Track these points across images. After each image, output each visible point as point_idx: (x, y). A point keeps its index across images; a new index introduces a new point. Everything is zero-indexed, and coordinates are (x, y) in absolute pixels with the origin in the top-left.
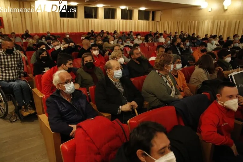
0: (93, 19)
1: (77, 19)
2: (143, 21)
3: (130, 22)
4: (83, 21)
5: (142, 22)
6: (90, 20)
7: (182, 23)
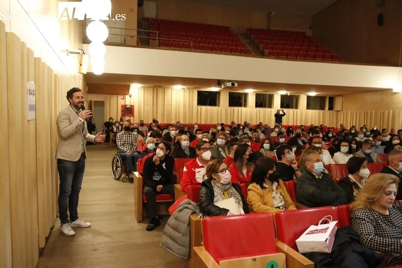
0: (240, 108)
1: (219, 108)
2: (314, 111)
3: (294, 112)
4: (226, 111)
5: (312, 112)
6: (236, 109)
7: (371, 113)
